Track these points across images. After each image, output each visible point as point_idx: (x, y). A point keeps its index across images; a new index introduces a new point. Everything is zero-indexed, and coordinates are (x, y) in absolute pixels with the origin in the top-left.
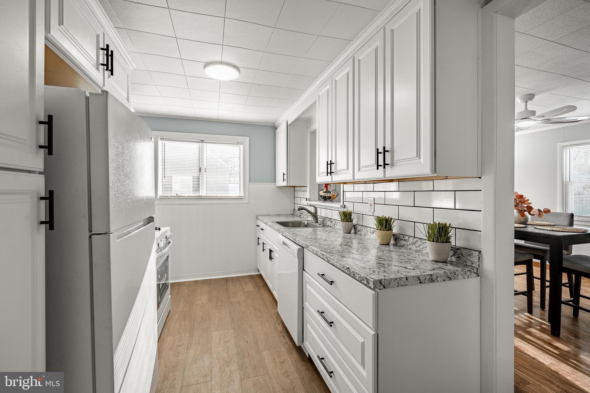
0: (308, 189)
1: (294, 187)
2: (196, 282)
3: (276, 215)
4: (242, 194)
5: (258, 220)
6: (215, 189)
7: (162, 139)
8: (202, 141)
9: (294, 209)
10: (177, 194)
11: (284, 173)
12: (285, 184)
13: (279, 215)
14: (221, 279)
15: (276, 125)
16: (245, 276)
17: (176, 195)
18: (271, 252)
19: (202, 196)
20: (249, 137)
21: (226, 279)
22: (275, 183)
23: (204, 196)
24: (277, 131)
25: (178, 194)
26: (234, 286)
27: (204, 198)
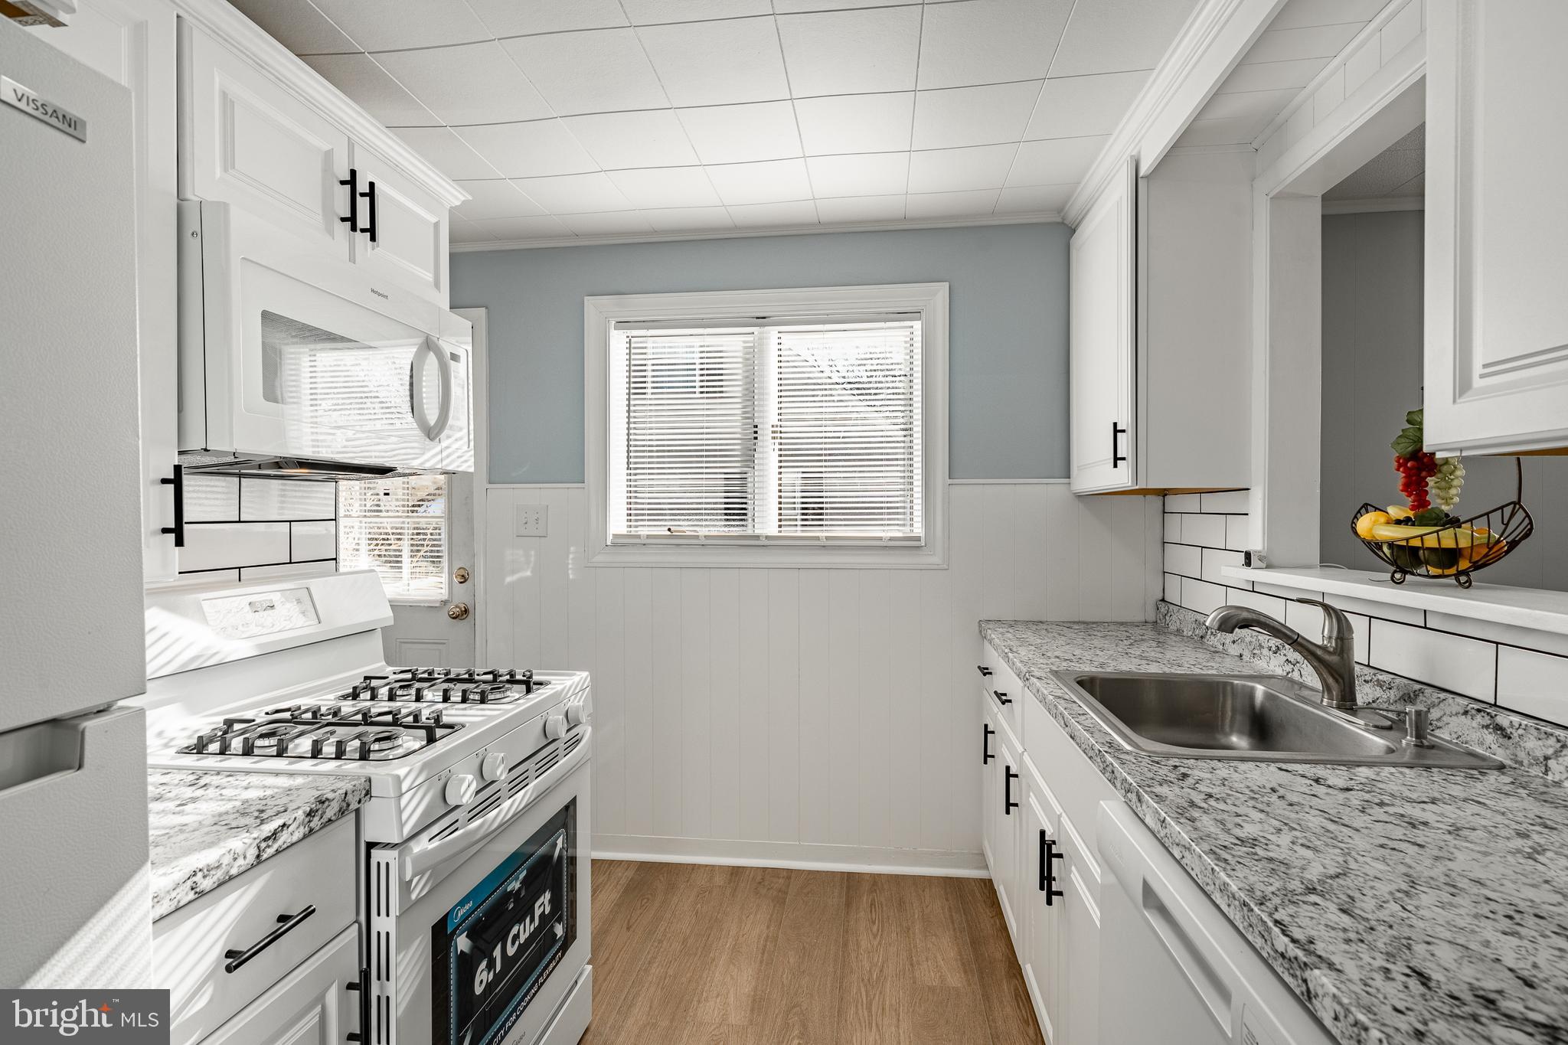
0: (1257, 502)
1: (1164, 493)
2: (736, 872)
3: (1069, 624)
4: (918, 529)
5: (986, 643)
6: (814, 509)
7: (622, 324)
8: (762, 320)
9: (1163, 600)
10: (669, 530)
11: (1115, 424)
12: (1121, 478)
13: (1088, 626)
14: (832, 874)
15: (1072, 214)
16: (929, 880)
17: (669, 533)
18: (1051, 856)
19: (757, 537)
20: (947, 285)
21: (850, 880)
22: (1066, 480)
23: (767, 537)
24: (1077, 240)
25: (672, 529)
26: (875, 937)
27: (767, 542)
